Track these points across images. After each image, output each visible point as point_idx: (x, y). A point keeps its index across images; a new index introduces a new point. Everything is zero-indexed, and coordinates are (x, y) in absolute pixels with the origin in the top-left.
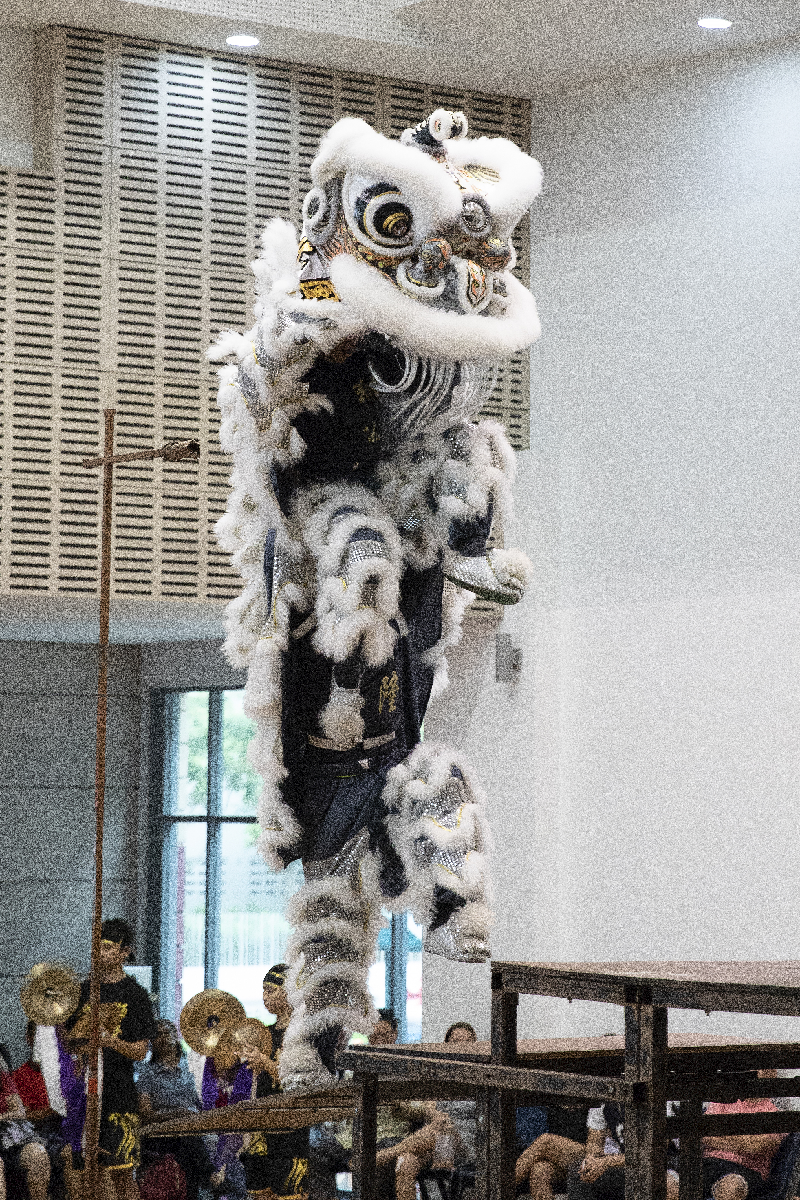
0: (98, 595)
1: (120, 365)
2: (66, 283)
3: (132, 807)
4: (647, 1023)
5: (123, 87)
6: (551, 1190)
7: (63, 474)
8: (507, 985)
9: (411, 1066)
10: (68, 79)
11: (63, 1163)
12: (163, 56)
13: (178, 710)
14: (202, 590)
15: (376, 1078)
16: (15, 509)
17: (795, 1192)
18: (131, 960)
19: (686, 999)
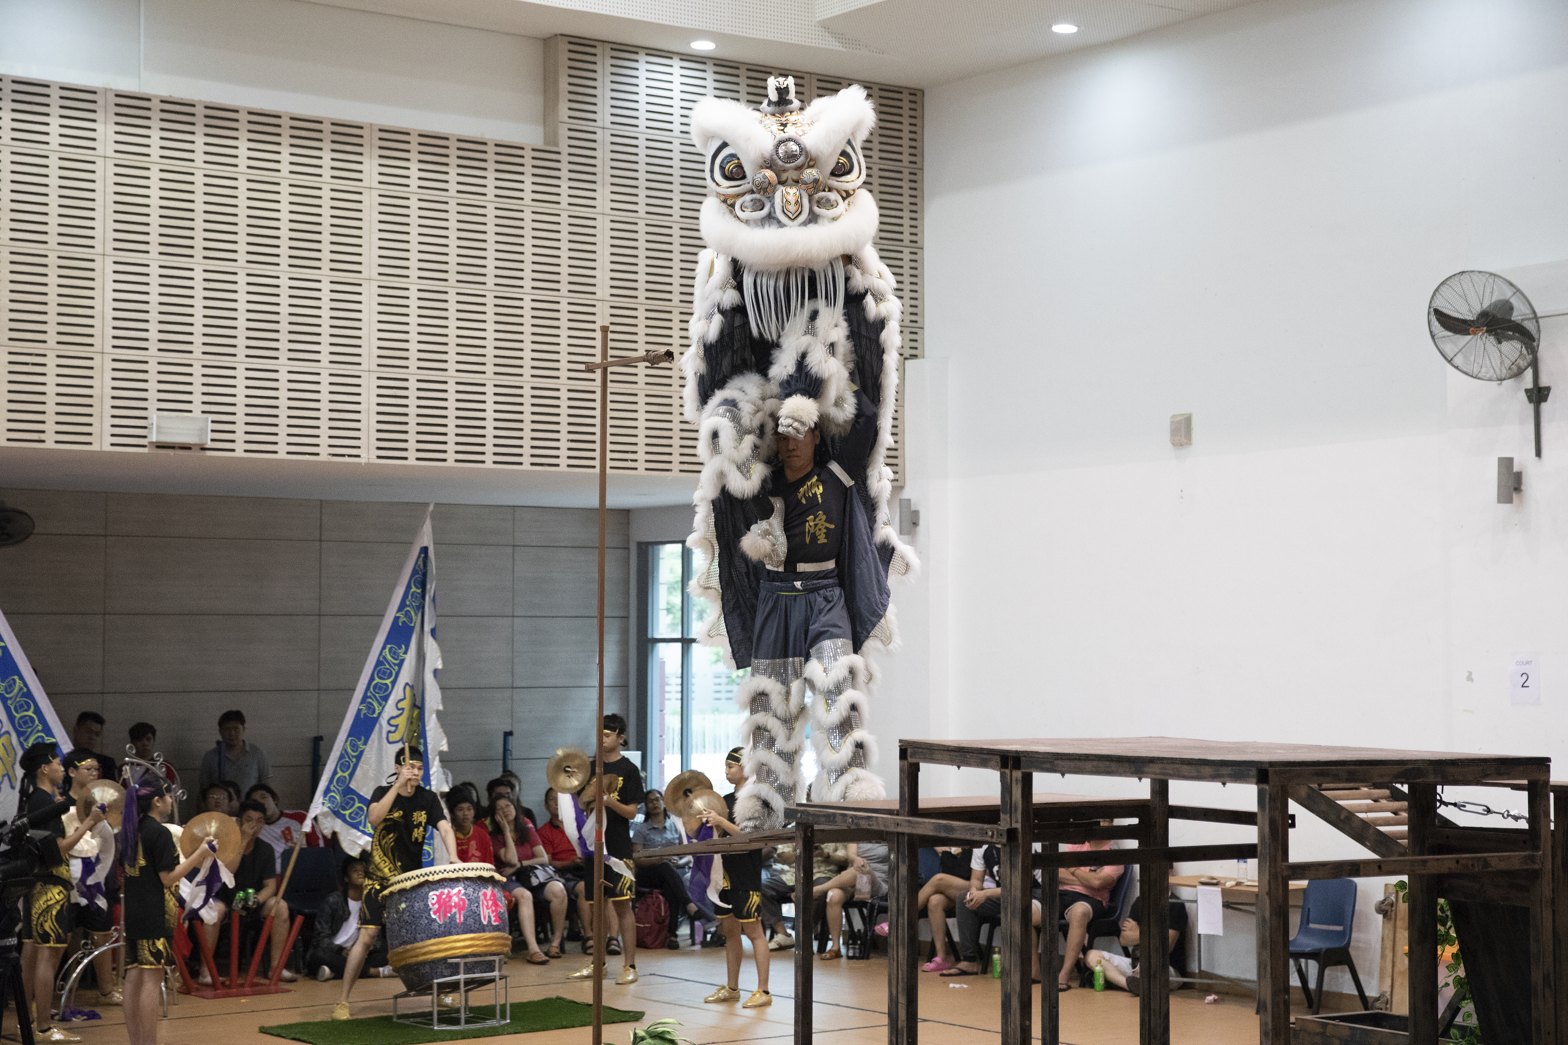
0: (597, 470)
1: (612, 295)
2: (570, 233)
3: (625, 632)
4: (1017, 784)
5: (612, 82)
6: (944, 915)
7: (569, 378)
8: (911, 757)
9: (838, 819)
10: (570, 76)
11: (577, 896)
12: (642, 58)
13: (658, 559)
14: (676, 467)
15: (812, 827)
16: (533, 405)
17: (1128, 914)
18: (626, 745)
19: (1048, 766)
